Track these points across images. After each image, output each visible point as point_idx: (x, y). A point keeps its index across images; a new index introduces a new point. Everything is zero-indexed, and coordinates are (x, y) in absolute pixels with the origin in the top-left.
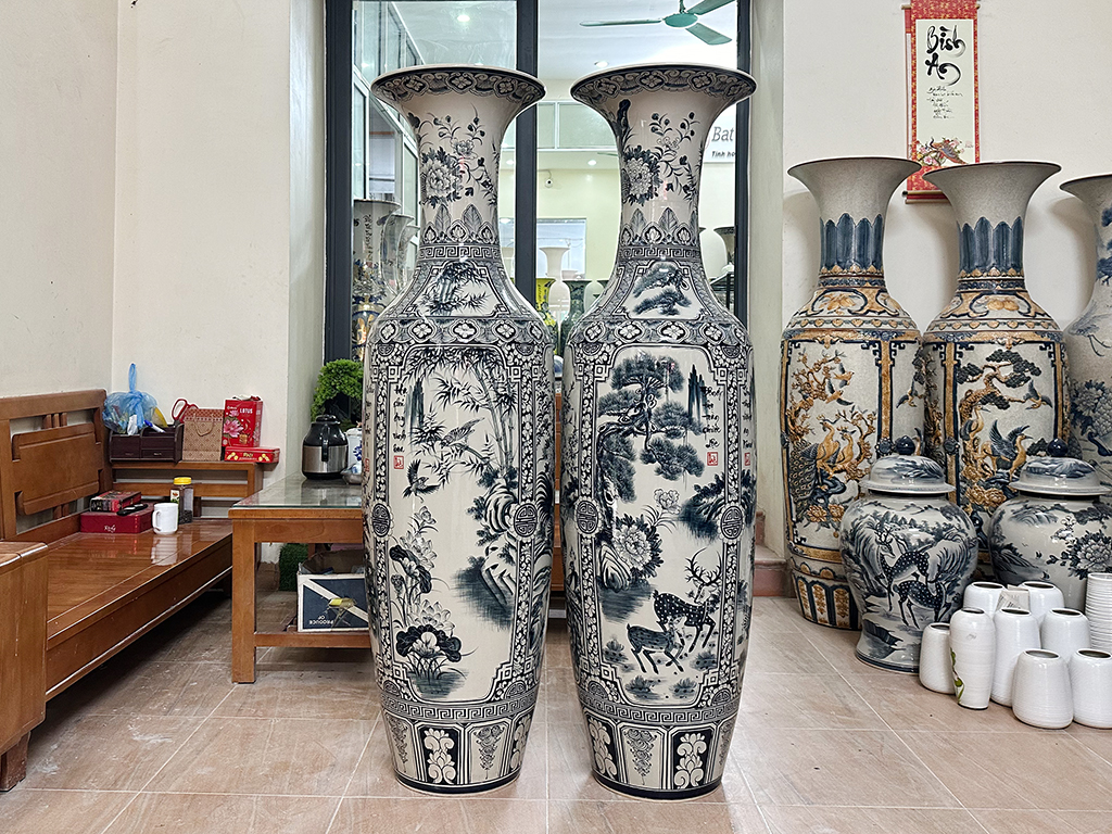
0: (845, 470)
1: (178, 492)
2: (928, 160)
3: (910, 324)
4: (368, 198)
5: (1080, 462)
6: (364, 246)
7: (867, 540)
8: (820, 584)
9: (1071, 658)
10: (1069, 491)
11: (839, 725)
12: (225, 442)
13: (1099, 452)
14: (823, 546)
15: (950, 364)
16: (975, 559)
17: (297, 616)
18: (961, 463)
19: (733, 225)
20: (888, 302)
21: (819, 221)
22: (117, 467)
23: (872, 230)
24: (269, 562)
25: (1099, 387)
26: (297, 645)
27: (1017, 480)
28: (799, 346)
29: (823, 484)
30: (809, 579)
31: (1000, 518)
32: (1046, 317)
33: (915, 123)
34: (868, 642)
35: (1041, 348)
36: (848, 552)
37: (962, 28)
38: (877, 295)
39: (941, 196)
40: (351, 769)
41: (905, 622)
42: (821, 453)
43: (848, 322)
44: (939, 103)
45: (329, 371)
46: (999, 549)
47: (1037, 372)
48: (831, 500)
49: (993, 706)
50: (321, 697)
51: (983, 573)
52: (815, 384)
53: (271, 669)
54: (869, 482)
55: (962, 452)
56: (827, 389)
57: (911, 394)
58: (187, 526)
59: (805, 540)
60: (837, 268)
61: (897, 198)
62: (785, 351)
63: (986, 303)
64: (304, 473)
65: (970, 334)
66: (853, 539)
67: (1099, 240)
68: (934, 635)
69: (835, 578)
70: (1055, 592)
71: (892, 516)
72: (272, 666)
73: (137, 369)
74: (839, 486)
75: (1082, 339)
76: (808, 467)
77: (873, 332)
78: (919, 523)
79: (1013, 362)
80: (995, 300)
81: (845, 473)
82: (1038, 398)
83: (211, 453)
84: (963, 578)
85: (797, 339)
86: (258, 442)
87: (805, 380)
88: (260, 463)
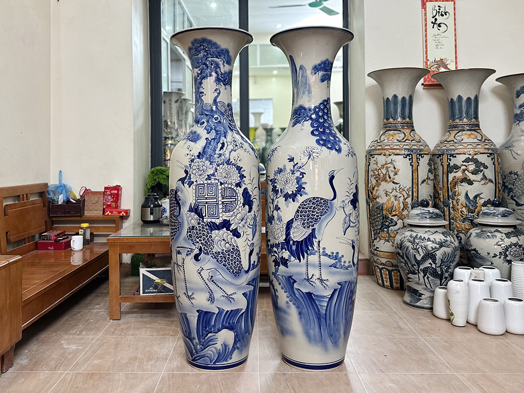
0: (397, 215)
1: (83, 230)
2: (433, 68)
3: (427, 146)
4: (170, 91)
5: (507, 209)
6: (168, 114)
7: (408, 248)
8: (386, 269)
9: (505, 302)
10: (502, 223)
11: (395, 335)
12: (105, 207)
13: (516, 205)
14: (386, 251)
15: (445, 164)
16: (459, 256)
17: (140, 288)
18: (451, 211)
19: (341, 100)
20: (416, 135)
21: (382, 98)
22: (54, 219)
23: (407, 102)
24: (126, 262)
25: (516, 174)
26: (140, 301)
27: (478, 218)
28: (374, 157)
29: (387, 222)
30: (381, 267)
31: (470, 236)
32: (490, 141)
33: (427, 51)
34: (409, 296)
35: (488, 156)
36: (398, 253)
37: (448, 6)
38: (411, 132)
39: (440, 85)
40: (166, 359)
41: (426, 286)
42: (385, 207)
43: (396, 145)
44: (438, 41)
45: (153, 172)
46: (468, 250)
47: (486, 167)
48: (390, 229)
49: (468, 325)
50: (152, 326)
51: (462, 262)
52: (382, 175)
53: (128, 313)
54: (409, 221)
55: (451, 205)
56: (387, 176)
57: (427, 179)
58: (87, 246)
59: (378, 248)
60: (391, 120)
61: (419, 87)
62: (368, 159)
63: (462, 135)
64: (142, 220)
65: (454, 150)
66: (401, 247)
67: (514, 105)
68: (440, 292)
69: (393, 266)
70: (496, 271)
71: (419, 237)
72: (128, 312)
73: (62, 173)
74: (394, 222)
75: (507, 152)
76: (379, 214)
77: (409, 150)
78: (432, 239)
79: (475, 163)
80: (466, 134)
81: (396, 216)
82: (487, 179)
83: (98, 212)
84: (453, 265)
85: (373, 153)
86: (120, 206)
87: (377, 173)
88: (121, 216)
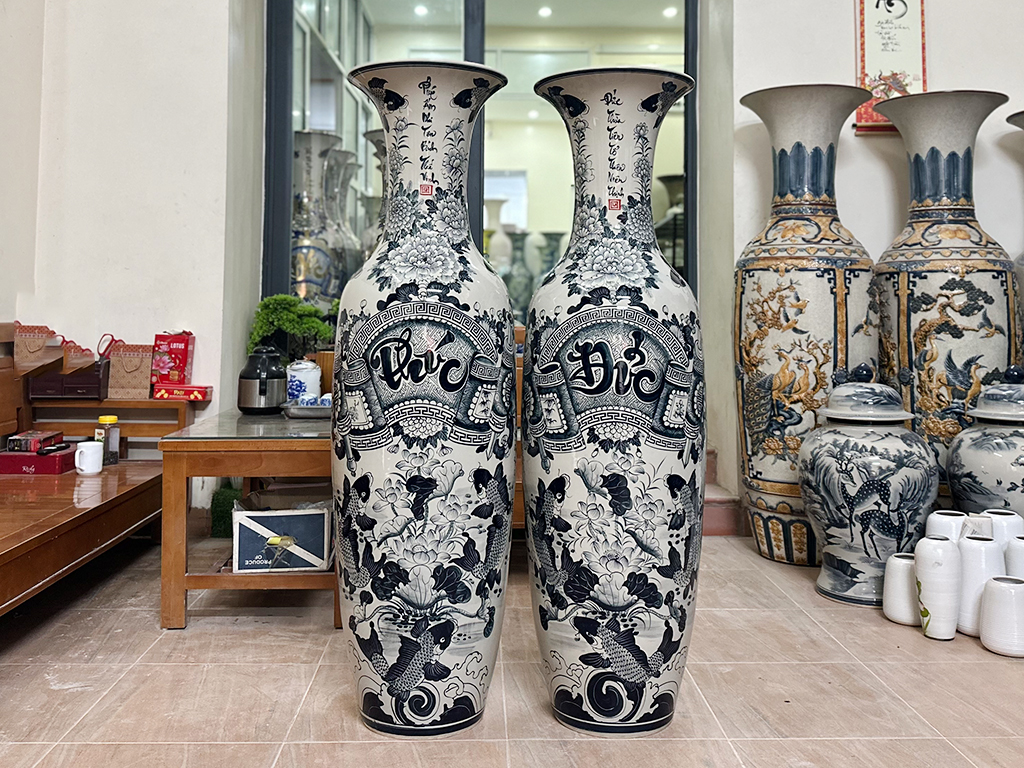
0: (802, 401)
1: (103, 431)
2: (877, 93)
3: (864, 253)
4: (306, 131)
6: (305, 175)
7: (827, 469)
8: (777, 519)
12: (154, 379)
14: (778, 479)
15: (904, 293)
16: (936, 487)
17: (232, 558)
18: (916, 393)
20: (841, 230)
21: (771, 149)
22: (38, 405)
23: (824, 159)
24: (199, 506)
26: (232, 587)
27: (973, 408)
28: (753, 276)
29: (780, 415)
30: (766, 514)
31: (959, 447)
32: (997, 246)
33: (863, 56)
34: (828, 576)
35: (994, 277)
36: (807, 482)
38: (831, 224)
39: (890, 130)
41: (867, 553)
42: (777, 383)
43: (801, 250)
44: (887, 36)
45: (266, 306)
46: (955, 477)
47: (990, 300)
48: (787, 431)
49: (959, 636)
50: (258, 641)
51: (944, 502)
52: (770, 313)
53: (203, 614)
54: (826, 411)
55: (916, 382)
56: (782, 316)
57: (866, 323)
58: (112, 467)
59: (761, 473)
60: (790, 197)
61: (847, 131)
62: (739, 280)
63: (938, 232)
64: (239, 408)
65: (922, 263)
66: (813, 469)
68: (898, 565)
69: (792, 512)
70: (1016, 519)
71: (852, 444)
74: (796, 417)
76: (763, 398)
77: (827, 259)
78: (880, 450)
79: (967, 291)
80: (947, 230)
81: (800, 404)
82: (991, 326)
83: (139, 390)
84: (924, 506)
85: (750, 267)
86: (190, 379)
87: (759, 309)
88: (191, 402)
